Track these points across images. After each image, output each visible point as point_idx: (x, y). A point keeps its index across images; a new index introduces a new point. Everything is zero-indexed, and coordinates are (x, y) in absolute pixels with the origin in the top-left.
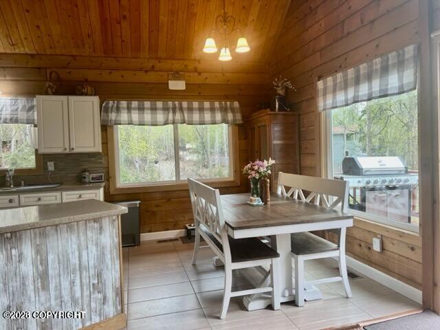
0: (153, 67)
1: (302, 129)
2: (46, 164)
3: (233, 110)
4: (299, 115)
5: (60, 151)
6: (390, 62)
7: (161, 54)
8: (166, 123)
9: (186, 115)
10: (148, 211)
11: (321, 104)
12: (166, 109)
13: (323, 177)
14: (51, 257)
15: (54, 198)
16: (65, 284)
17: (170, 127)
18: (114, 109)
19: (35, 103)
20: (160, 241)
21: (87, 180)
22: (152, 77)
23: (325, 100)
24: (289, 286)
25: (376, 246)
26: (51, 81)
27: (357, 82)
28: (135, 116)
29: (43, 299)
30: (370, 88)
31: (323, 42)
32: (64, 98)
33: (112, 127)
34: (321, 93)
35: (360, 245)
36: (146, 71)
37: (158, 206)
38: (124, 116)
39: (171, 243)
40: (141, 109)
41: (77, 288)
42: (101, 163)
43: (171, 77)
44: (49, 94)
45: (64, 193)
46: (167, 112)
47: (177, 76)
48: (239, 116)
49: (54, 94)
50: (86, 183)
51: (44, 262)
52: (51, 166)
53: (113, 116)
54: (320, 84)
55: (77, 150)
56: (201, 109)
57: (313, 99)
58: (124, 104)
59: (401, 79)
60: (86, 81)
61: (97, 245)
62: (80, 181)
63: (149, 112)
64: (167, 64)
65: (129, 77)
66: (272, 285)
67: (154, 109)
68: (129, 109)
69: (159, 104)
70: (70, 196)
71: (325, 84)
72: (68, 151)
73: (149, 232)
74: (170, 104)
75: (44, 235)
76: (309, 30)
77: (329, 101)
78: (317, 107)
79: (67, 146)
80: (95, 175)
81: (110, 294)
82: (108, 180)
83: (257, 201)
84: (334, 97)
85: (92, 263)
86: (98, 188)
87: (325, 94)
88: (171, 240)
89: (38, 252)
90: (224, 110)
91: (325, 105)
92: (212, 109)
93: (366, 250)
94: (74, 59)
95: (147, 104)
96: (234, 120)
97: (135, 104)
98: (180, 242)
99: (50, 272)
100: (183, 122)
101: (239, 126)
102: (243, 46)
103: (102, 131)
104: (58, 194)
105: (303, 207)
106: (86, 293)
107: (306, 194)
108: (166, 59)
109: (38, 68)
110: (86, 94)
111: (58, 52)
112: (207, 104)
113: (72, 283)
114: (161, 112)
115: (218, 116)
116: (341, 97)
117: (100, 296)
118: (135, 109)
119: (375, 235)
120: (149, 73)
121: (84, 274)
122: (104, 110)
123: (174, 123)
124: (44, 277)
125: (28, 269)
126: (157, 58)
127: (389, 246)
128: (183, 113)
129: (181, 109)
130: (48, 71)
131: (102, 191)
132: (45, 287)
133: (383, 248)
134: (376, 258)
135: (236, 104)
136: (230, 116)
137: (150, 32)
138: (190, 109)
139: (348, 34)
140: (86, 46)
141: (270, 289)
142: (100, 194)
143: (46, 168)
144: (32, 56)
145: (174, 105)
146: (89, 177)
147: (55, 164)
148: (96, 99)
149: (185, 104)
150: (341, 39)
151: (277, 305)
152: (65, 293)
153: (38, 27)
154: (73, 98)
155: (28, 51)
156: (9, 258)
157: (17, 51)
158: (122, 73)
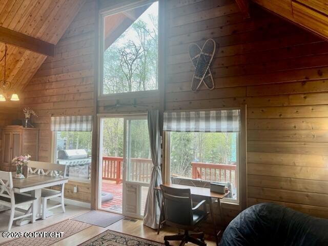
1: (40, 137)
4: (39, 130)
6: (84, 119)
11: (53, 128)
13: (52, 163)
23: (55, 127)
24: (39, 212)
25: (75, 191)
27: (71, 122)
30: (76, 127)
31: (55, 99)
34: (53, 122)
35: (68, 192)
54: (53, 118)
57: (48, 124)
59: (87, 126)
66: (32, 212)
71: (56, 119)
76: (47, 90)
77: (57, 127)
78: (50, 127)
83: (22, 176)
84: (60, 126)
87: (55, 123)
91: (55, 129)
93: (71, 193)
105: (43, 177)
107: (45, 171)
116: (63, 127)
119: (75, 186)
127: (80, 189)
133: (78, 191)
134: (75, 195)
139: (67, 101)
141: (31, 214)
150: (64, 101)
151: (34, 221)
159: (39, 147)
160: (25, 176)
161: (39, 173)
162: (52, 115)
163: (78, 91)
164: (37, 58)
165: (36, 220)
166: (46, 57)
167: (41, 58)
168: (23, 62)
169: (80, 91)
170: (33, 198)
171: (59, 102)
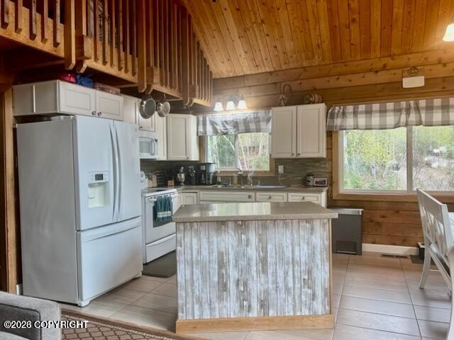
0: (385, 66)
2: (277, 167)
5: (288, 156)
7: (395, 50)
8: (397, 126)
9: (423, 116)
10: (372, 221)
12: (398, 111)
14: (269, 247)
15: (281, 198)
16: (280, 273)
17: (402, 131)
18: (340, 114)
19: (271, 114)
20: (384, 255)
21: (311, 184)
22: (383, 77)
26: (284, 94)
28: (362, 120)
29: (262, 280)
32: (294, 108)
33: (337, 132)
36: (377, 72)
37: (383, 217)
38: (350, 121)
39: (398, 260)
40: (369, 112)
41: (290, 279)
42: (325, 168)
43: (406, 74)
44: (281, 106)
45: (290, 194)
46: (399, 113)
47: (413, 71)
49: (286, 105)
50: (309, 186)
51: (265, 249)
52: (281, 169)
53: (338, 122)
55: (303, 156)
56: (445, 107)
58: (350, 108)
60: (315, 89)
61: (308, 244)
62: (305, 184)
63: (378, 114)
64: (403, 60)
65: (357, 80)
67: (383, 111)
68: (355, 113)
69: (390, 106)
70: (295, 197)
72: (295, 156)
73: (373, 243)
74: (403, 104)
75: (265, 227)
79: (294, 152)
80: (318, 180)
81: (319, 293)
82: (331, 185)
85: (303, 260)
86: (321, 192)
88: (398, 257)
89: (260, 240)
94: (306, 71)
95: (376, 106)
97: (362, 107)
98: (409, 261)
99: (269, 259)
100: (419, 123)
103: (327, 136)
104: (284, 194)
106: (298, 286)
108: (399, 55)
109: (275, 83)
110: (314, 103)
111: (291, 66)
113: (286, 273)
114: (392, 114)
117: (310, 291)
118: (362, 113)
120: (379, 73)
121: (296, 268)
122: (330, 116)
123: (406, 125)
124: (264, 261)
125: (252, 252)
126: (390, 56)
128: (419, 113)
129: (417, 109)
130: (283, 84)
131: (324, 195)
132: (265, 271)
137: (382, 29)
138: (430, 108)
140: (316, 57)
142: (322, 198)
143: (277, 171)
144: (271, 73)
145: (409, 105)
146: (313, 181)
147: (284, 168)
148: (322, 106)
149: (422, 103)
152: (280, 280)
153: (276, 47)
154: (301, 108)
155: (268, 70)
156: (240, 241)
157: (260, 71)
158: (349, 77)
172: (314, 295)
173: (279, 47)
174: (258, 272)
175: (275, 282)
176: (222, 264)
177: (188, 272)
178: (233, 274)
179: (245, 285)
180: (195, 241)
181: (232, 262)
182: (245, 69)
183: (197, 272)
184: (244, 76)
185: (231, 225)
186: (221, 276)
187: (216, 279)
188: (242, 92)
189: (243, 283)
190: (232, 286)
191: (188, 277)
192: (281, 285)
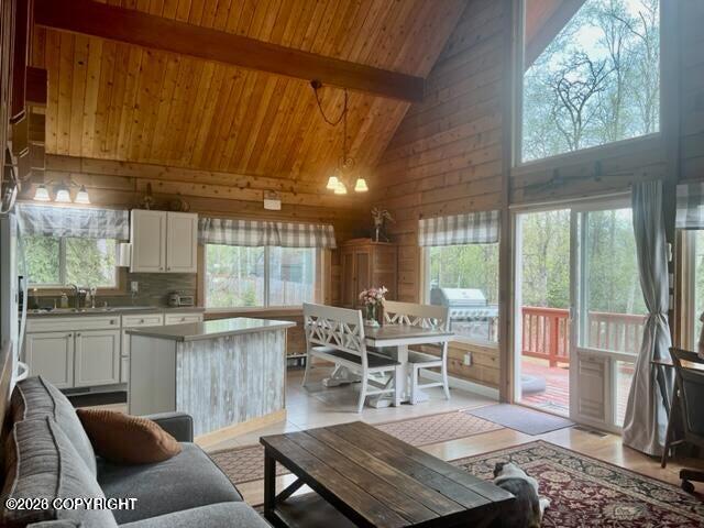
0: (249, 184)
1: (400, 260)
2: (129, 284)
3: (327, 234)
4: (398, 247)
5: (156, 270)
6: (481, 218)
7: (259, 171)
8: (260, 245)
9: (281, 237)
11: (422, 240)
12: (260, 229)
13: (422, 302)
16: (255, 379)
17: (262, 249)
18: (208, 227)
19: (124, 216)
21: (176, 303)
22: (247, 195)
23: (426, 238)
24: (405, 390)
25: (467, 361)
26: (149, 195)
27: (455, 227)
28: (229, 235)
29: (243, 388)
30: (466, 234)
31: (425, 185)
32: (163, 213)
33: (204, 245)
34: (422, 231)
35: (453, 363)
36: (242, 188)
38: (218, 235)
40: (235, 228)
41: (261, 383)
43: (266, 196)
44: (146, 209)
45: (167, 316)
46: (261, 232)
47: (272, 195)
48: (333, 241)
49: (152, 208)
50: (174, 306)
51: (245, 360)
52: (135, 286)
53: (206, 234)
54: (422, 223)
55: (173, 271)
56: (296, 232)
57: (414, 234)
58: (217, 222)
59: (488, 232)
61: (273, 351)
62: (168, 303)
63: (243, 231)
65: (223, 193)
66: (394, 387)
67: (248, 228)
68: (223, 227)
69: (254, 224)
70: (173, 319)
71: (427, 223)
72: (164, 271)
74: (265, 224)
76: (413, 170)
77: (430, 239)
78: (417, 242)
79: (163, 266)
81: (278, 392)
83: (375, 324)
84: (435, 237)
85: (270, 365)
87: (426, 232)
89: (242, 353)
90: (318, 233)
91: (425, 242)
92: (307, 232)
93: (458, 367)
94: (167, 170)
95: (242, 223)
96: (328, 244)
97: (229, 222)
99: (248, 369)
100: (278, 244)
101: (333, 251)
102: (362, 186)
104: (161, 316)
105: (408, 328)
106: (265, 388)
107: (412, 319)
108: (263, 176)
109: (128, 178)
111: (151, 161)
112: (302, 227)
113: (259, 379)
114: (256, 232)
115: (313, 240)
116: (441, 237)
117: (273, 392)
118: (229, 227)
119: (466, 352)
120: (244, 190)
121: (265, 373)
123: (267, 245)
124: (244, 371)
125: (237, 364)
126: (254, 175)
127: (476, 360)
128: (278, 234)
129: (276, 230)
132: (245, 380)
133: (472, 362)
134: (467, 372)
135: (331, 228)
136: (324, 241)
138: (285, 231)
139: (449, 186)
140: (184, 159)
141: (393, 390)
143: (129, 288)
144: (121, 163)
145: (269, 226)
146: (178, 299)
147: (139, 285)
148: (195, 216)
149: (280, 225)
150: (442, 188)
151: (398, 404)
152: (255, 386)
153: (141, 137)
154: (172, 215)
155: (118, 158)
156: (228, 355)
157: (107, 157)
158: (217, 188)
159: (398, 278)
160: (380, 323)
161: (401, 322)
162: (421, 217)
163: (470, 162)
164: (393, 110)
165: (402, 403)
166: (409, 104)
167: (400, 108)
168: (370, 121)
169: (474, 163)
170: (395, 362)
171: (432, 190)
172: (275, 395)
173: (145, 139)
174: (240, 382)
175: (252, 389)
176: (214, 380)
177: (186, 392)
178: (222, 386)
179: (231, 395)
180: (192, 359)
181: (222, 376)
182: (85, 150)
183: (193, 390)
184: (81, 158)
185: (221, 340)
186: (213, 390)
187: (209, 395)
188: (75, 178)
189: (229, 394)
190: (221, 399)
191: (186, 398)
192: (255, 391)
